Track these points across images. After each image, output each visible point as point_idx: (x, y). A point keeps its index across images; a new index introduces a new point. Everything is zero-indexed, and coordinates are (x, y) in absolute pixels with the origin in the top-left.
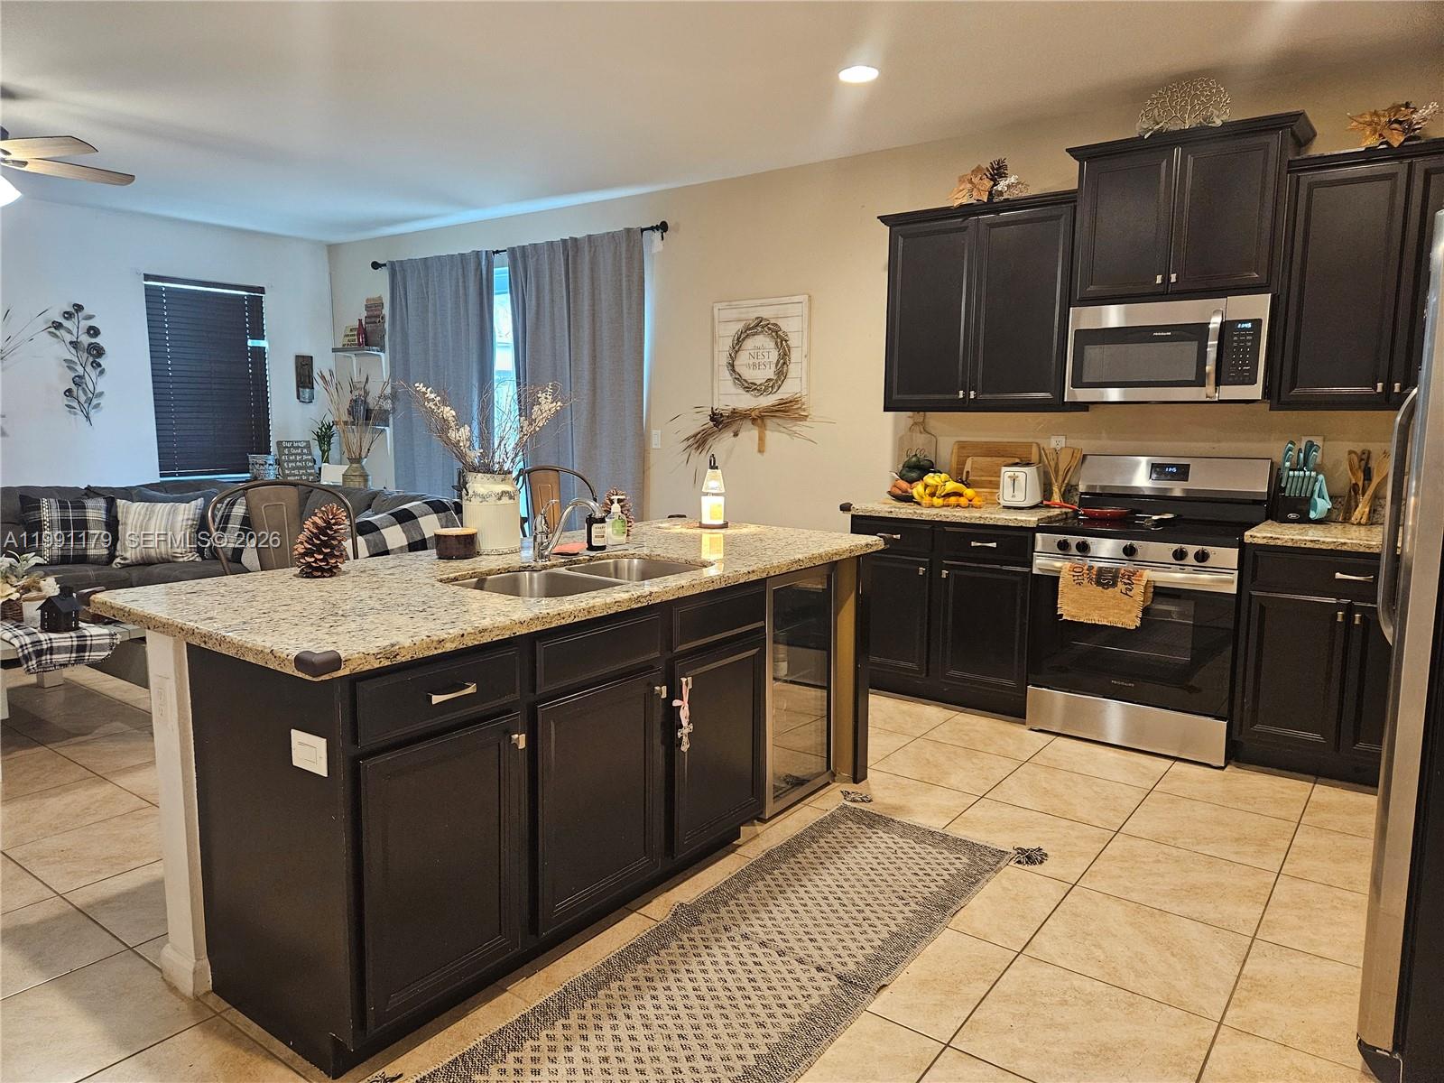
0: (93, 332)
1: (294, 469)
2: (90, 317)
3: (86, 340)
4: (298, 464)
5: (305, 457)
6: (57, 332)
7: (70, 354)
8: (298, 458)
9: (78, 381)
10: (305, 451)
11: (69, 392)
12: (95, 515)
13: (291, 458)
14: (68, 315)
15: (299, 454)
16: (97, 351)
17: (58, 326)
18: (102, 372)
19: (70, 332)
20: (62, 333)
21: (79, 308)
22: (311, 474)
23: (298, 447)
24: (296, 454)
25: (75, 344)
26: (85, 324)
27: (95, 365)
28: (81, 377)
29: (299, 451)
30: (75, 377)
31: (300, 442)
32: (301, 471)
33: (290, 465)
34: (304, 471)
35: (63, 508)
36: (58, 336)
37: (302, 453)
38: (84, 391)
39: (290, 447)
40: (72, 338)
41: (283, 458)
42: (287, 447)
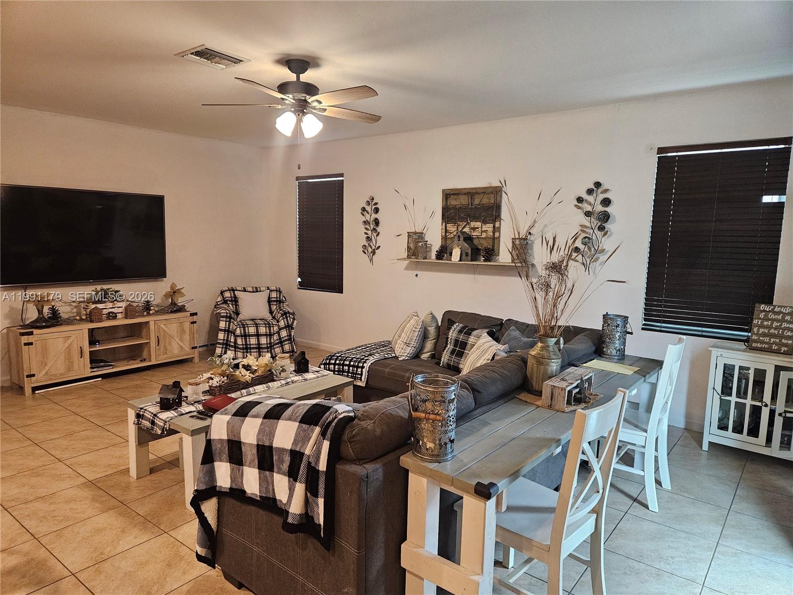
0: (606, 202)
1: (764, 335)
2: (606, 191)
3: (600, 208)
4: (772, 331)
5: (785, 325)
6: (580, 205)
7: (586, 221)
8: (775, 324)
9: (587, 241)
10: (788, 318)
11: (577, 250)
12: (473, 341)
13: (766, 323)
14: (590, 191)
15: (778, 321)
16: (605, 217)
17: (580, 200)
18: (605, 234)
19: (590, 204)
20: (584, 205)
21: (598, 185)
22: (786, 345)
23: (779, 313)
24: (773, 320)
25: (588, 214)
26: (601, 197)
27: (601, 228)
28: (589, 238)
29: (780, 317)
30: (585, 238)
31: (785, 307)
32: (772, 340)
33: (761, 330)
34: (778, 341)
35: (460, 332)
36: (579, 208)
37: (783, 320)
38: (589, 249)
39: (770, 311)
40: (589, 208)
41: (755, 322)
42: (764, 311)
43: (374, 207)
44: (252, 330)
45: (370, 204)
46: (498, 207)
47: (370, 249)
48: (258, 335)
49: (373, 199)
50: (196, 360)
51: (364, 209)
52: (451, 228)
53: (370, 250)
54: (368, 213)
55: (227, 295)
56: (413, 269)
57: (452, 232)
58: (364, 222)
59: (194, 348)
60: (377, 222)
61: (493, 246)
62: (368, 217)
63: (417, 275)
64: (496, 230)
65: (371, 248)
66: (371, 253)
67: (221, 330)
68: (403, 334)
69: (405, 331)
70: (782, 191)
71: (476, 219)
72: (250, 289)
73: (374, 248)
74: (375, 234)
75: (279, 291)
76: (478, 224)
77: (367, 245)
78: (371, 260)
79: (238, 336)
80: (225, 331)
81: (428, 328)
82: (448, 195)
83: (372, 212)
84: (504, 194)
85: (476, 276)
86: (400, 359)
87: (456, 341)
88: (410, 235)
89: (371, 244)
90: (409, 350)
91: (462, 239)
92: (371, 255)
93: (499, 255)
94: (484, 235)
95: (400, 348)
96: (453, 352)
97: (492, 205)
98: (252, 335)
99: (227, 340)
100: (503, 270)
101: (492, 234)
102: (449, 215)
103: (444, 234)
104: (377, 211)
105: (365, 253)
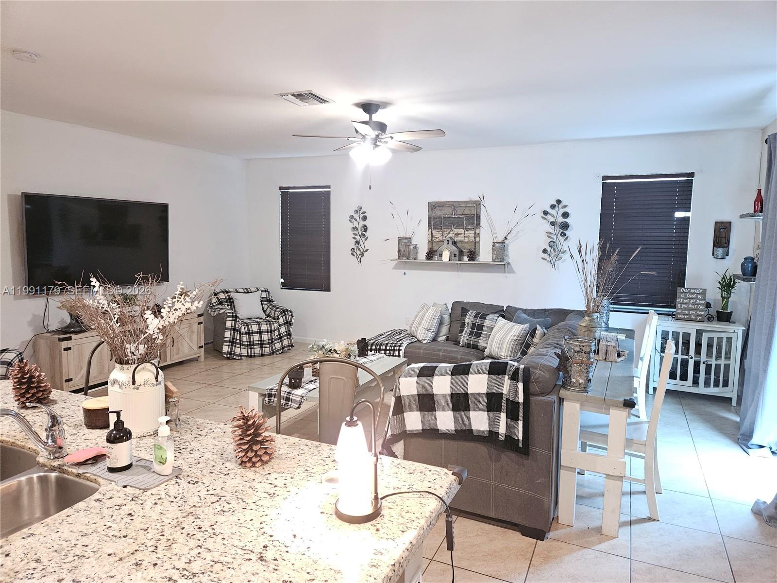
0: (566, 215)
1: (685, 309)
2: (565, 206)
3: (561, 220)
4: (690, 306)
5: (698, 301)
6: (545, 216)
7: (550, 229)
8: (692, 301)
9: (552, 244)
10: (700, 296)
11: (545, 251)
12: (489, 323)
13: (685, 301)
14: (553, 207)
15: (693, 299)
16: (565, 226)
17: (545, 213)
18: (566, 239)
19: (553, 216)
20: (549, 217)
21: (559, 202)
22: (700, 315)
23: (694, 293)
24: (690, 299)
25: (553, 224)
26: (562, 211)
27: (563, 235)
28: (554, 242)
29: (694, 296)
30: (551, 242)
31: (697, 289)
32: (691, 312)
33: (683, 306)
34: (694, 312)
35: (476, 317)
36: (545, 219)
37: (696, 298)
38: (554, 250)
39: (687, 293)
40: (552, 219)
41: (678, 300)
42: (684, 292)
43: (362, 215)
44: (255, 328)
45: (357, 212)
46: (479, 217)
47: (358, 251)
48: (260, 332)
49: (361, 208)
50: (203, 358)
51: (352, 217)
52: (437, 233)
53: (358, 253)
54: (356, 220)
55: (222, 296)
56: (400, 269)
57: (437, 237)
58: (353, 228)
59: (200, 347)
60: (365, 228)
61: (475, 249)
62: (356, 224)
63: (405, 274)
64: (477, 235)
65: (360, 250)
66: (360, 255)
67: (228, 329)
68: (423, 322)
69: (425, 319)
70: (688, 209)
71: (459, 226)
72: (242, 290)
73: (362, 250)
74: (363, 239)
75: (267, 291)
76: (461, 231)
77: (355, 248)
78: (360, 261)
79: (243, 334)
80: (231, 329)
81: (443, 316)
82: (433, 206)
83: (361, 219)
84: (482, 207)
85: (460, 273)
86: (424, 342)
87: (473, 325)
88: (400, 239)
89: (360, 247)
90: (430, 335)
91: (450, 243)
92: (360, 257)
93: (479, 256)
94: (466, 240)
95: (422, 333)
96: (471, 334)
97: (473, 215)
98: (255, 333)
99: (233, 338)
100: (485, 267)
101: (473, 239)
102: (434, 223)
103: (430, 239)
104: (365, 218)
105: (354, 255)
